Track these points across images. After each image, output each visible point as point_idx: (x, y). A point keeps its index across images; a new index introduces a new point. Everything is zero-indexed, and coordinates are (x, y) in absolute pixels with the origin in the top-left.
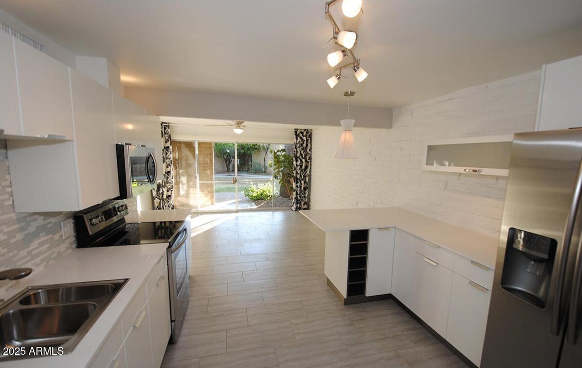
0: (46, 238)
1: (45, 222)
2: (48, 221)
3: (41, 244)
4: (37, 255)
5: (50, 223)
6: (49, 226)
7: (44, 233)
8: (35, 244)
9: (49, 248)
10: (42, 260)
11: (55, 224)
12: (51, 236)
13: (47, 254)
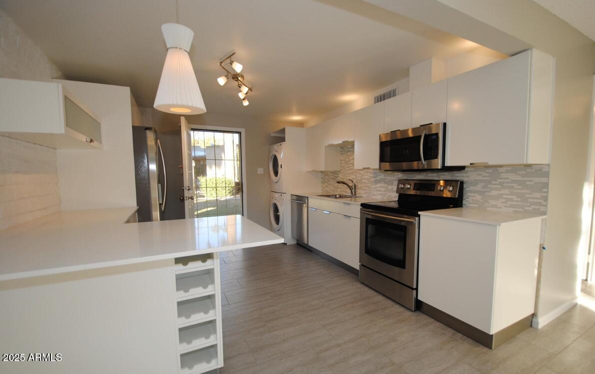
0: (384, 185)
1: (384, 178)
2: (387, 177)
3: (381, 187)
4: (379, 191)
5: (387, 179)
6: (387, 180)
7: (383, 183)
8: (378, 185)
9: (385, 191)
10: (381, 194)
11: (390, 180)
12: (386, 185)
13: (384, 193)
